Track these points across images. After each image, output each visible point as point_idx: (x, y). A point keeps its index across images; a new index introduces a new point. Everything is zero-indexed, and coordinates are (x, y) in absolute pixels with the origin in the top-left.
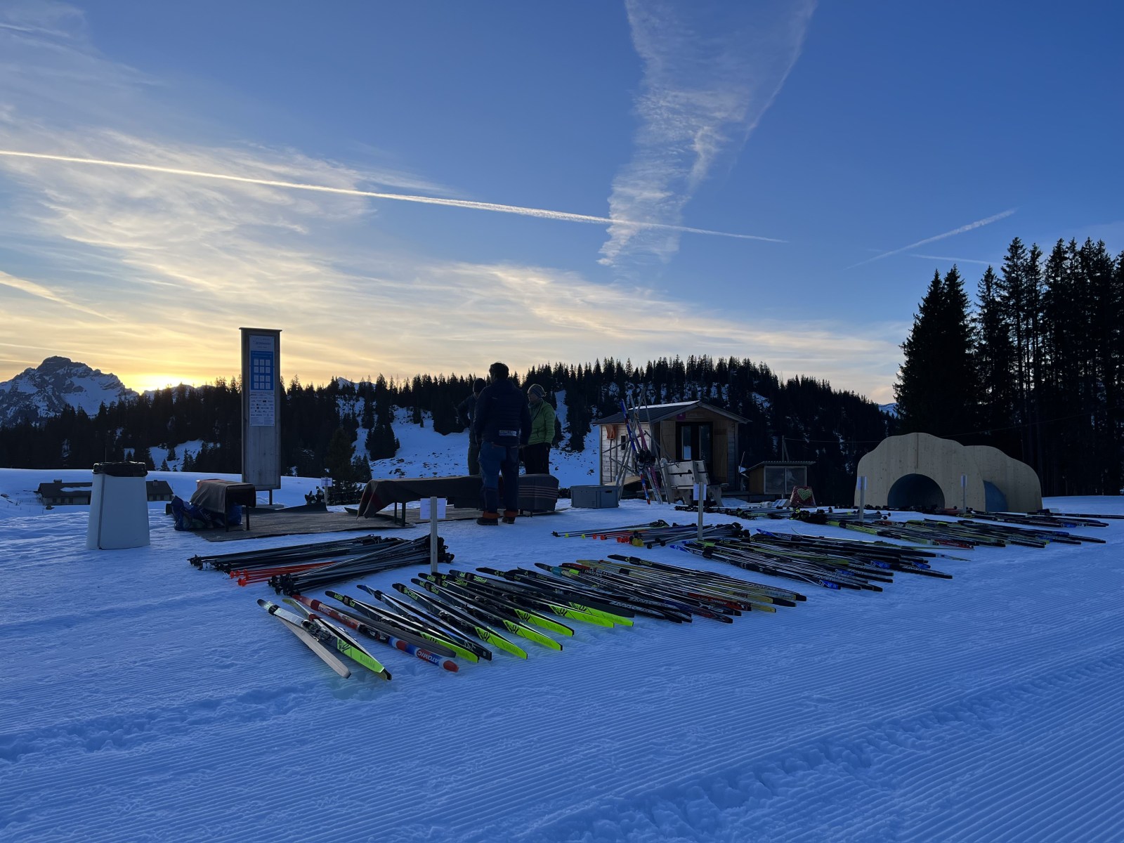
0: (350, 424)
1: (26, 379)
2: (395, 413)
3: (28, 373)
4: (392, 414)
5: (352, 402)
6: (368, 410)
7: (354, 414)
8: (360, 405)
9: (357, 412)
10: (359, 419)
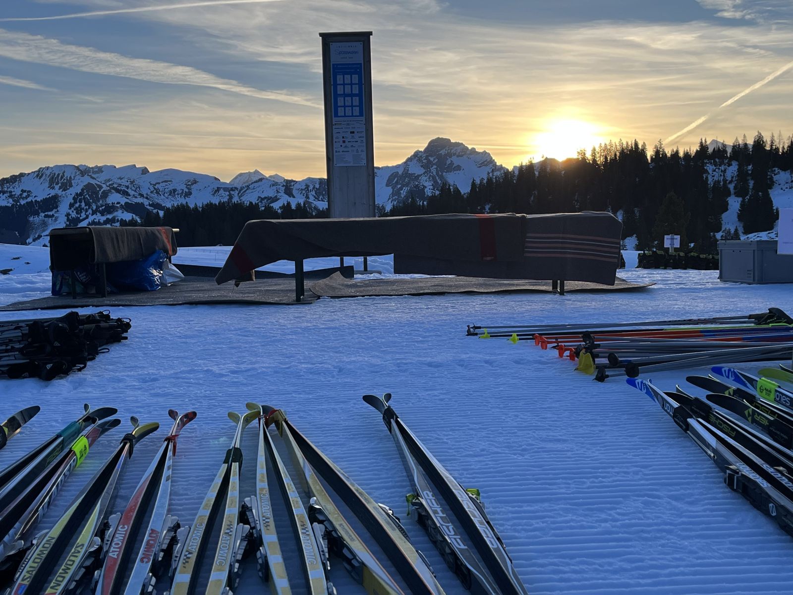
0: (721, 192)
1: (415, 161)
2: (775, 178)
3: (417, 155)
4: (772, 178)
5: (722, 168)
6: (742, 175)
7: (725, 181)
8: (732, 170)
9: (729, 179)
10: (731, 187)
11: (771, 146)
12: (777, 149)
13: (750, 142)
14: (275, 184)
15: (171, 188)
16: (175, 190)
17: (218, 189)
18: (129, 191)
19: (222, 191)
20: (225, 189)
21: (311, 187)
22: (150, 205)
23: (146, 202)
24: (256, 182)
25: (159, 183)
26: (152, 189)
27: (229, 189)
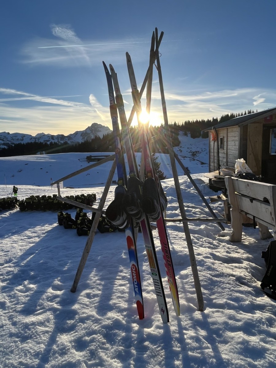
2: (179, 133)
3: (89, 128)
11: (178, 125)
12: (179, 125)
13: (173, 123)
14: (49, 136)
15: (17, 138)
16: (18, 139)
17: (32, 138)
18: (4, 139)
19: (33, 139)
20: (34, 138)
21: (59, 137)
22: (11, 143)
23: (10, 143)
24: (43, 136)
25: (13, 137)
26: (11, 139)
27: (35, 138)
